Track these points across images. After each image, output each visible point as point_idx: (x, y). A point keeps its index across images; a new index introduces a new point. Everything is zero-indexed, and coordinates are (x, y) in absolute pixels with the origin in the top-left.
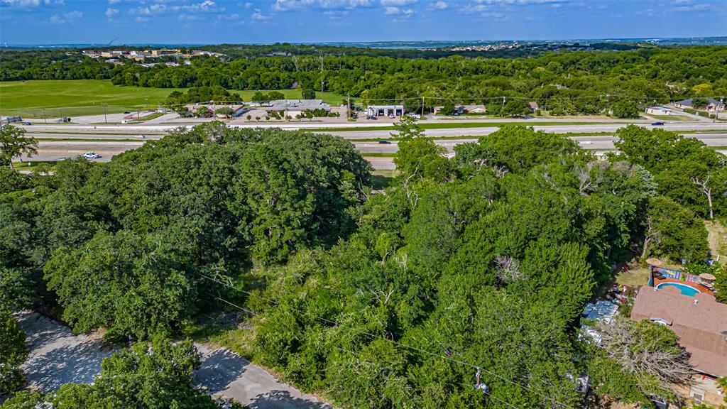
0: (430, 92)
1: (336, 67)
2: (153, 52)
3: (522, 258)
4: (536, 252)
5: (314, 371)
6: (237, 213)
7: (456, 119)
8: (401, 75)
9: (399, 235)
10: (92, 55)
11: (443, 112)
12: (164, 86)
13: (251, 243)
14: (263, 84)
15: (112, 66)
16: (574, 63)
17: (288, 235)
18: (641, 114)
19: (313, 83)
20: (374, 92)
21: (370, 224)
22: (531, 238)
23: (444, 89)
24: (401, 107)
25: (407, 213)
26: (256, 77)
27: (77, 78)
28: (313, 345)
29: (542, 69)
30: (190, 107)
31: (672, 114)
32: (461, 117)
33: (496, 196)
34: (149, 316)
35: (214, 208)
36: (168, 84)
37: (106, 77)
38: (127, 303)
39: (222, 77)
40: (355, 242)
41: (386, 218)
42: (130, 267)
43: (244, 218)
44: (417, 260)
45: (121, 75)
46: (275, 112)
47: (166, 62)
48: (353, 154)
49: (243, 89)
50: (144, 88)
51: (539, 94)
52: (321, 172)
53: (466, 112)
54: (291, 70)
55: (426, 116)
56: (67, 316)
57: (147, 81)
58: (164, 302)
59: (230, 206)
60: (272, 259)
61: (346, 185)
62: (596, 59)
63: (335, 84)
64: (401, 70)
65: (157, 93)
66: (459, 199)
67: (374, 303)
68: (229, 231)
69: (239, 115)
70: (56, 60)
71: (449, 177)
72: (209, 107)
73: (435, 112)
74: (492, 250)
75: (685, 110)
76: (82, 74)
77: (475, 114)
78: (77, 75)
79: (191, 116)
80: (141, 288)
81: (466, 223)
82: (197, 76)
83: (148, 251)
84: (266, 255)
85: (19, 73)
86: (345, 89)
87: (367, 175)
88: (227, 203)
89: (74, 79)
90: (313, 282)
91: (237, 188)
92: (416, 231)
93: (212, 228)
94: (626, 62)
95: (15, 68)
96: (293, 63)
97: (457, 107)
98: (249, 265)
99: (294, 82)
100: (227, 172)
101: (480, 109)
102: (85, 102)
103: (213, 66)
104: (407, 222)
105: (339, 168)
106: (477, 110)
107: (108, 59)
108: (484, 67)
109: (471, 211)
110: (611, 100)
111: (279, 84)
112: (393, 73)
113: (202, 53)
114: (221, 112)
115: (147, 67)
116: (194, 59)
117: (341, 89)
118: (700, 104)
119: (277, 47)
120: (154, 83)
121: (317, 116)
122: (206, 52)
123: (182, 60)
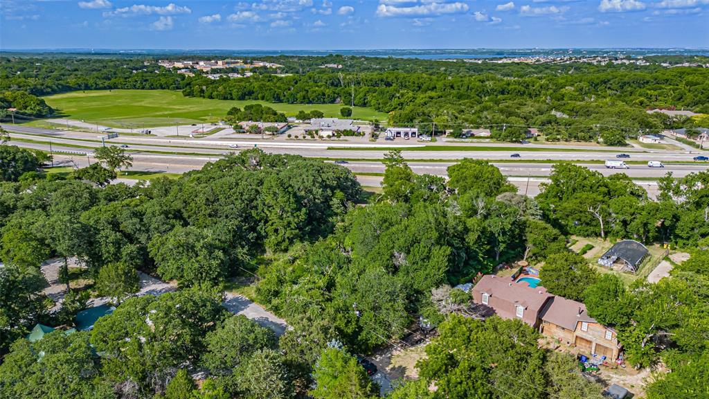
2: (218, 62)
4: (417, 250)
6: (258, 218)
7: (463, 142)
8: (433, 94)
10: (166, 65)
11: (452, 135)
12: (225, 98)
13: (266, 237)
14: (311, 99)
15: (183, 77)
17: (289, 233)
18: (629, 142)
24: (415, 130)
26: (304, 93)
27: (154, 89)
30: (244, 124)
31: (662, 142)
32: (467, 140)
34: (202, 274)
35: (244, 215)
36: (229, 96)
37: (178, 88)
38: (190, 266)
39: (276, 91)
42: (193, 247)
43: (263, 221)
45: (191, 88)
46: (312, 131)
47: (230, 73)
48: (349, 178)
49: (292, 103)
50: (209, 100)
52: (318, 192)
53: (472, 136)
54: (337, 86)
55: (437, 138)
56: (159, 271)
57: (212, 93)
58: (210, 267)
59: (254, 213)
60: (278, 248)
61: (336, 201)
62: (626, 79)
63: (373, 100)
65: (219, 105)
68: (253, 229)
69: (282, 133)
70: (137, 69)
72: (259, 124)
73: (446, 134)
76: (158, 85)
77: (481, 137)
78: (155, 86)
79: (244, 132)
80: (199, 258)
82: (255, 90)
83: (204, 239)
84: (275, 245)
85: (107, 83)
86: (381, 106)
88: (252, 211)
89: (152, 89)
91: (259, 201)
93: (242, 226)
95: (104, 78)
96: (339, 80)
97: (464, 131)
98: (264, 251)
99: (337, 98)
100: (253, 192)
102: (161, 113)
103: (269, 81)
105: (333, 189)
106: (483, 134)
107: (180, 69)
110: (602, 128)
111: (324, 99)
112: (426, 92)
113: (261, 64)
114: (268, 129)
115: (213, 78)
116: (254, 70)
117: (377, 106)
118: (692, 133)
119: (329, 59)
120: (217, 95)
121: (345, 135)
122: (265, 63)
123: (243, 70)
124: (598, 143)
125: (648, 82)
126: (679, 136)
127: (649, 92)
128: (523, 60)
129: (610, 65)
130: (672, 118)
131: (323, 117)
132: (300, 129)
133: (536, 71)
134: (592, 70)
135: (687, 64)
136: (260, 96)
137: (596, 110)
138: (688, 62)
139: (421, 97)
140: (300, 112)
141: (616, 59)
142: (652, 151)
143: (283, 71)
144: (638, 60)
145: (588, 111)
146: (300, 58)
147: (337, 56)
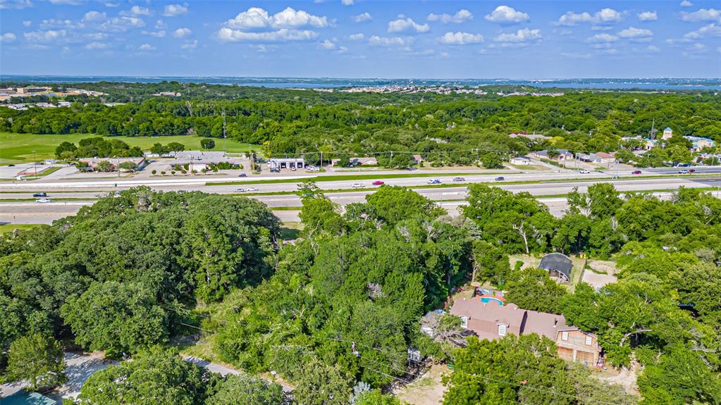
0: (327, 145)
1: (233, 113)
2: (18, 89)
3: (383, 284)
4: (391, 279)
5: (257, 361)
6: (183, 265)
7: (352, 171)
8: (299, 123)
9: (306, 275)
11: (339, 164)
12: (42, 133)
13: (195, 287)
14: (156, 131)
16: (459, 111)
17: (224, 279)
18: (504, 164)
19: (210, 130)
20: (275, 145)
21: (285, 268)
22: (388, 271)
23: (340, 140)
24: (301, 160)
25: (312, 258)
26: (148, 123)
28: (255, 346)
29: (430, 117)
30: (89, 160)
31: (531, 163)
32: (356, 169)
33: (370, 245)
35: (168, 262)
36: (47, 130)
39: (111, 123)
40: (274, 281)
41: (296, 263)
43: (189, 269)
44: (319, 291)
46: (179, 165)
47: (37, 102)
48: (266, 213)
49: (133, 136)
50: (18, 135)
51: (422, 148)
52: (244, 230)
53: (359, 164)
54: (185, 115)
55: (324, 168)
56: (80, 340)
57: (22, 127)
58: (151, 327)
59: (179, 261)
60: (212, 298)
61: (264, 240)
62: (478, 107)
63: (234, 131)
64: (298, 117)
66: (345, 249)
67: (293, 318)
68: (179, 279)
69: (142, 169)
71: (341, 231)
72: (111, 161)
73: (333, 164)
74: (365, 280)
75: (542, 160)
77: (368, 166)
79: (91, 171)
81: (350, 264)
82: (81, 121)
84: (208, 295)
86: (244, 136)
87: (278, 229)
90: (247, 311)
92: (318, 271)
93: (169, 276)
94: (504, 110)
96: (186, 108)
97: (352, 159)
98: (195, 304)
99: (189, 128)
100: (175, 235)
101: (372, 161)
103: (97, 111)
104: (312, 265)
105: (256, 225)
106: (369, 163)
108: (377, 116)
109: (353, 256)
110: (480, 153)
111: (173, 130)
112: (291, 121)
113: (77, 92)
114: (121, 166)
115: (15, 108)
116: (69, 99)
117: (240, 136)
118: (553, 154)
119: (164, 86)
120: (31, 129)
121: (221, 169)
122: (82, 90)
123: (56, 101)
124: (478, 166)
125: (496, 110)
126: (542, 157)
127: (500, 118)
128: (371, 89)
129: (454, 95)
130: (533, 140)
131: (184, 149)
132: (162, 164)
133: (390, 100)
134: (440, 99)
135: (517, 93)
136: (89, 128)
137: (467, 135)
138: (518, 91)
139: (289, 127)
140: (156, 145)
141: (457, 89)
142: (527, 171)
143: (108, 99)
144: (476, 89)
145: (460, 137)
146: (127, 85)
147: (173, 83)
